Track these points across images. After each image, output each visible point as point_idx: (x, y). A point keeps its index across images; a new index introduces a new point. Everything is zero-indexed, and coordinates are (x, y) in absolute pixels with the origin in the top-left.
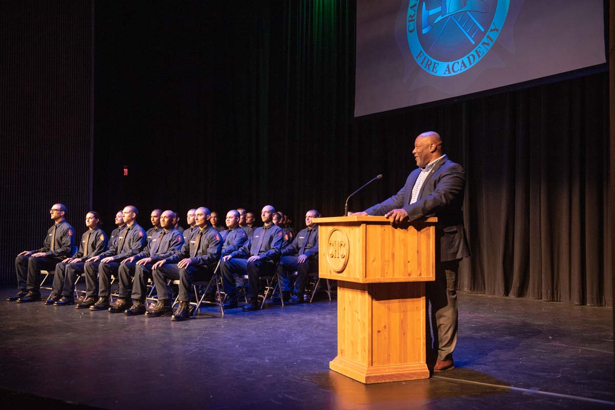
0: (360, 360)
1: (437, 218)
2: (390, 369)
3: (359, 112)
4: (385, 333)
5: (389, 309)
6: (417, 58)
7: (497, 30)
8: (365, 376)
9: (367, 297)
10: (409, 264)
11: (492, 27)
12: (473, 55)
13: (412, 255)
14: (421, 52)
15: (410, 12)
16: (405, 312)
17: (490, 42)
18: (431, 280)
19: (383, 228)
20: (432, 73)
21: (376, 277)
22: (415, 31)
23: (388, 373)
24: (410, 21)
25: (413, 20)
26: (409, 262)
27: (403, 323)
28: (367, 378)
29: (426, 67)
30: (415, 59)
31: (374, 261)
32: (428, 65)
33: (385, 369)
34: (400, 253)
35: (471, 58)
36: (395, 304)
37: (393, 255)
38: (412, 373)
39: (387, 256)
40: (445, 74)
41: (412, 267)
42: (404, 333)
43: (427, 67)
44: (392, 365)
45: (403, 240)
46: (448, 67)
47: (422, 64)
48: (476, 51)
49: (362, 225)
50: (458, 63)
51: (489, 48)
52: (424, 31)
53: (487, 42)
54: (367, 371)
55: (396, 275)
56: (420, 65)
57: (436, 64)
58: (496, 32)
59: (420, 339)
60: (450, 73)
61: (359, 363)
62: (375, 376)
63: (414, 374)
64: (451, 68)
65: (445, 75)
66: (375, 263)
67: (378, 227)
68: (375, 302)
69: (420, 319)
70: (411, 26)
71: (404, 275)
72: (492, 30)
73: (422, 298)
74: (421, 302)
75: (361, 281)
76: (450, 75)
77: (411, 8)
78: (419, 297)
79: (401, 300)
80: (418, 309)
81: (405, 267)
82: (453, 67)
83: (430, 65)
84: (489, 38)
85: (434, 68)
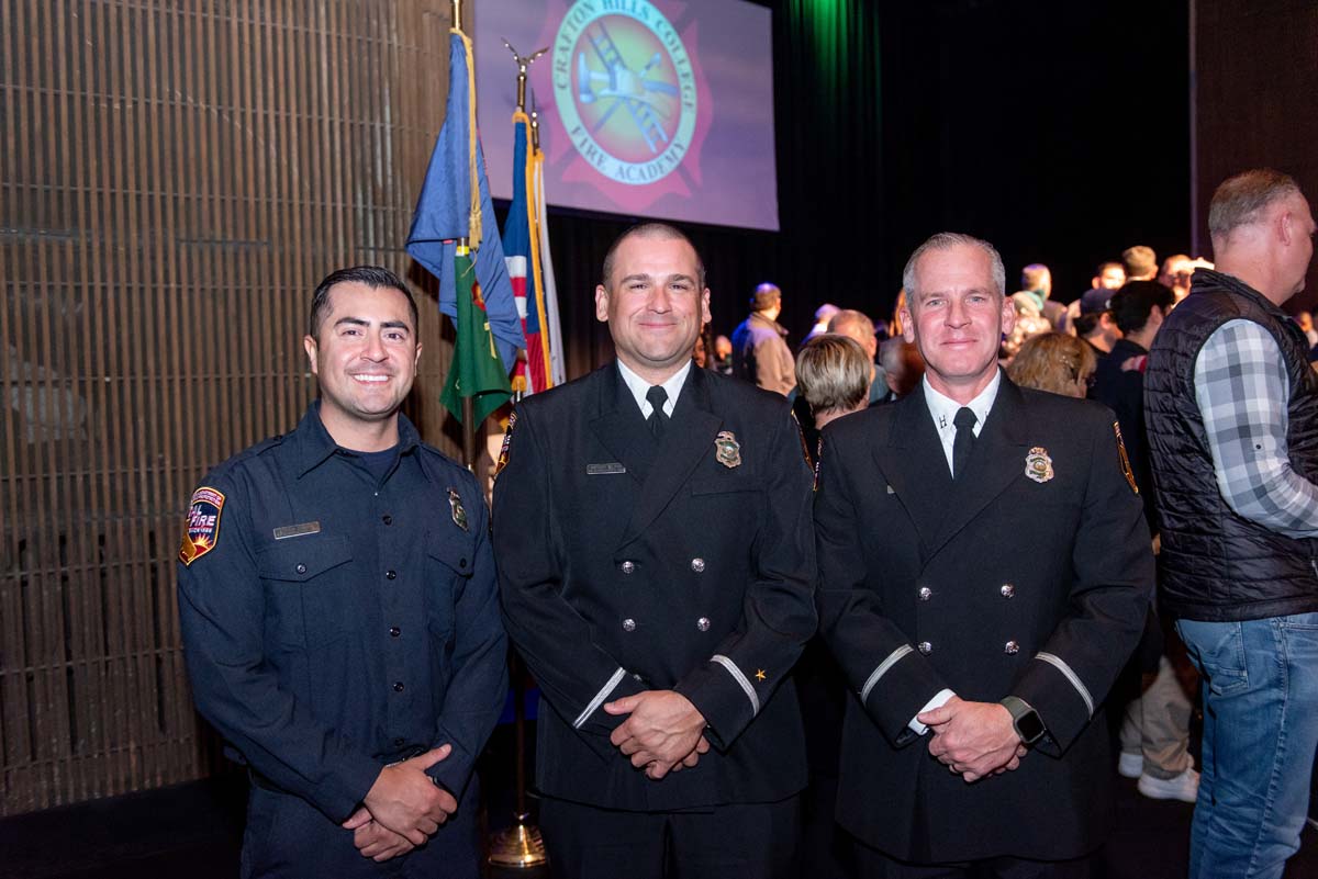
6: (573, 133)
7: (682, 148)
15: (559, 55)
29: (586, 153)
30: (569, 133)
32: (591, 152)
43: (589, 155)
46: (622, 168)
52: (584, 98)
56: (577, 147)
64: (625, 172)
70: (562, 78)
77: (560, 49)
82: (628, 171)
83: (594, 154)
84: (672, 152)
85: (600, 161)
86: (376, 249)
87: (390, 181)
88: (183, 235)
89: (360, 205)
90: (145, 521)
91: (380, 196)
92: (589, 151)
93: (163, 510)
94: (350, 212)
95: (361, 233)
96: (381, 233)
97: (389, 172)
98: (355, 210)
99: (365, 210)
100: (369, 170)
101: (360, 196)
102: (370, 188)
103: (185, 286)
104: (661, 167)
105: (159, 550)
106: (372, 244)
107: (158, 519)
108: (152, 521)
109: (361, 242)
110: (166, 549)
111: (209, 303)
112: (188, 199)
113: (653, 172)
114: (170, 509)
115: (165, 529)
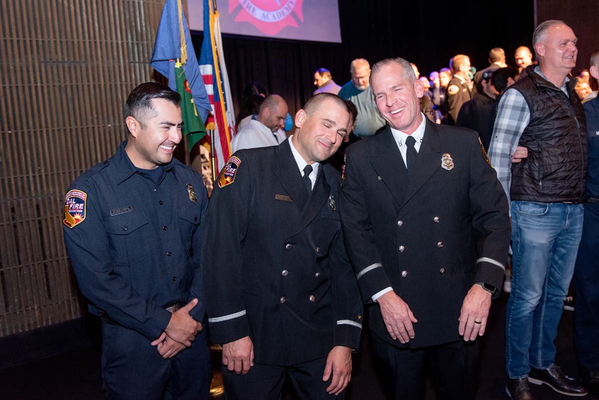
82: (267, 16)
83: (250, 8)
84: (289, 6)
85: (253, 11)
86: (139, 62)
87: (144, 29)
88: (42, 60)
89: (130, 41)
90: (34, 200)
91: (139, 37)
92: (248, 6)
93: (42, 194)
94: (125, 45)
95: (131, 55)
96: (141, 54)
97: (144, 24)
98: (128, 44)
99: (133, 44)
100: (133, 24)
101: (130, 37)
102: (134, 33)
103: (45, 85)
104: (283, 13)
105: (42, 213)
106: (137, 60)
107: (40, 199)
108: (37, 200)
109: (132, 60)
110: (45, 213)
111: (58, 92)
112: (43, 41)
113: (279, 15)
114: (46, 193)
115: (44, 203)
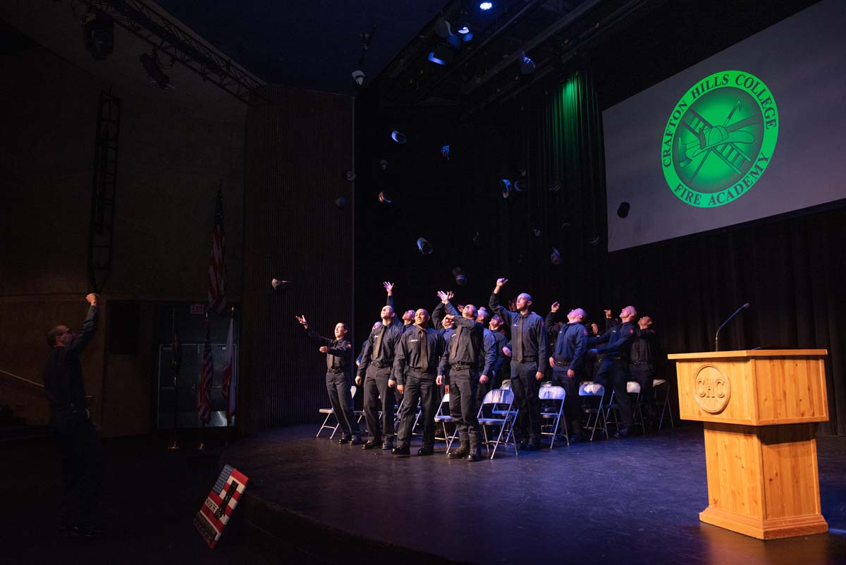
0: (748, 512)
1: (826, 350)
2: (787, 522)
3: (613, 247)
4: (777, 482)
5: (779, 453)
6: (676, 191)
7: (766, 159)
8: (762, 531)
9: (755, 441)
10: (802, 403)
11: (760, 156)
12: (741, 186)
13: (803, 393)
14: (680, 185)
15: (665, 147)
16: (796, 456)
17: (759, 171)
18: (825, 420)
19: (772, 364)
20: (695, 205)
21: (769, 419)
22: (672, 165)
23: (786, 528)
24: (664, 156)
25: (669, 155)
26: (801, 400)
27: (794, 469)
28: (766, 533)
29: (686, 199)
30: (674, 192)
31: (765, 400)
32: (689, 197)
33: (782, 524)
34: (790, 391)
35: (739, 188)
36: (785, 448)
37: (785, 393)
38: (810, 527)
39: (779, 394)
40: (709, 204)
41: (805, 405)
42: (797, 482)
43: (688, 199)
44: (788, 518)
45: (793, 376)
46: (712, 198)
47: (682, 196)
48: (744, 181)
49: (751, 360)
50: (724, 193)
51: (758, 177)
52: (682, 165)
53: (755, 171)
54: (764, 524)
55: (789, 415)
56: (680, 198)
57: (699, 196)
58: (764, 162)
59: (813, 487)
60: (715, 203)
61: (746, 515)
62: (774, 531)
63: (814, 527)
64: (716, 200)
65: (709, 206)
66: (766, 403)
67: (767, 362)
68: (765, 447)
69: (811, 465)
70: (666, 160)
71: (797, 416)
72: (760, 160)
73: (812, 441)
74: (812, 445)
75: (754, 423)
76: (715, 206)
77: (666, 143)
78: (809, 439)
79: (791, 443)
80: (809, 454)
81: (797, 405)
83: (691, 197)
